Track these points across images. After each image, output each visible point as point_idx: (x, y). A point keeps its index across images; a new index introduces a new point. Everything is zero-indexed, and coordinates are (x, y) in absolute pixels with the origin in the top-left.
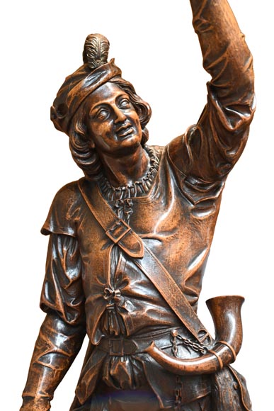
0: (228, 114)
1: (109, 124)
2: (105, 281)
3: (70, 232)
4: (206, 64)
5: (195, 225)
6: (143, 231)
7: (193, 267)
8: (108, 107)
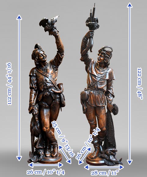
0: (61, 55)
1: (42, 57)
2: (43, 81)
3: (35, 75)
4: (57, 48)
5: (55, 73)
6: (48, 73)
7: (56, 79)
8: (42, 54)
